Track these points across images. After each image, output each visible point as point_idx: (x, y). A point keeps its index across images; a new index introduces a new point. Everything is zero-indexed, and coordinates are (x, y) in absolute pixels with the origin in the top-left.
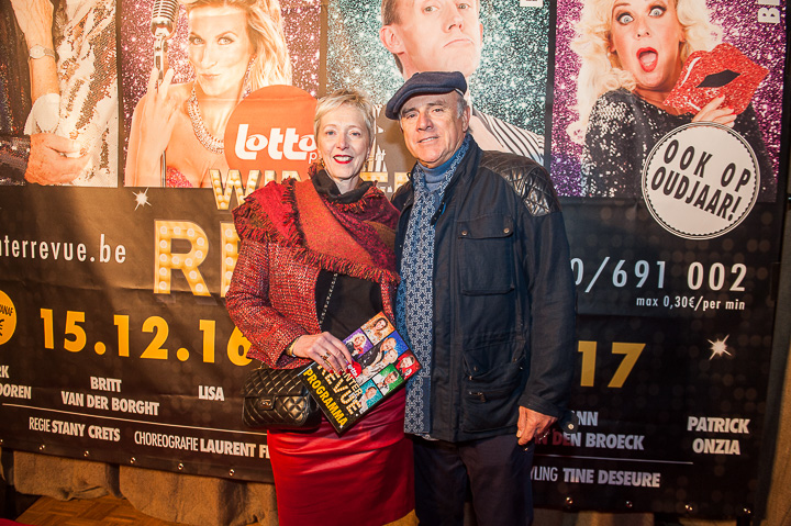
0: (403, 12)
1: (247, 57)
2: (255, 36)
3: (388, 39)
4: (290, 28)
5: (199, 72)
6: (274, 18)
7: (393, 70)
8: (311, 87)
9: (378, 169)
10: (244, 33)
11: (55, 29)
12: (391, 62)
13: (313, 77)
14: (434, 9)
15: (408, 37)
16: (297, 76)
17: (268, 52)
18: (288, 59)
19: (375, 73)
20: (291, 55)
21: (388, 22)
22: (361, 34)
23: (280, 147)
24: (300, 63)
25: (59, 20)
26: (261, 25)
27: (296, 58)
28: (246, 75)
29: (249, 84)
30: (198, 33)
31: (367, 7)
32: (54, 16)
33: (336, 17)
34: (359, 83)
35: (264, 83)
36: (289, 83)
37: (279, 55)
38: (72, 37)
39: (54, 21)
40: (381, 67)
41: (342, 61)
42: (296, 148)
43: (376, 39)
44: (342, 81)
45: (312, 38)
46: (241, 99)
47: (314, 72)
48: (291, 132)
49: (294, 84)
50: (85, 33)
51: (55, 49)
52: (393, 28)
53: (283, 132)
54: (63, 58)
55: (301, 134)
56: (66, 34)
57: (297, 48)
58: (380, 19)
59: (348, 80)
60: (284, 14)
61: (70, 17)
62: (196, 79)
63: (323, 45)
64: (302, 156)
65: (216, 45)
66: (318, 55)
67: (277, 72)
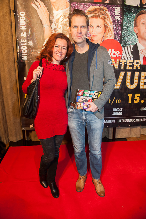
0: (138, 24)
1: (104, 32)
2: (106, 27)
3: (135, 30)
4: (114, 26)
5: (92, 35)
6: (111, 23)
7: (136, 37)
8: (118, 40)
9: (131, 59)
10: (103, 26)
11: (50, 20)
12: (136, 35)
13: (119, 38)
14: (144, 24)
15: (139, 30)
16: (115, 37)
17: (109, 31)
18: (113, 33)
19: (132, 38)
20: (114, 32)
21: (135, 26)
22: (130, 29)
23: (111, 54)
24: (116, 34)
25: (51, 17)
26: (107, 24)
27: (115, 33)
28: (103, 36)
29: (104, 38)
30: (92, 25)
31: (131, 22)
32: (50, 16)
33: (125, 24)
34: (129, 40)
35: (108, 38)
36: (113, 39)
37: (111, 32)
38: (55, 23)
39: (50, 18)
40: (134, 36)
41: (125, 34)
42: (114, 54)
43: (133, 30)
44: (125, 39)
45: (119, 28)
46: (102, 42)
47: (119, 36)
48: (113, 50)
49: (115, 39)
50: (60, 22)
51: (50, 25)
52: (136, 27)
53: (111, 50)
54: (53, 28)
55: (115, 51)
56: (53, 21)
57: (116, 30)
58: (133, 25)
59: (126, 39)
60: (113, 22)
61: (55, 17)
62: (91, 36)
63: (122, 30)
64: (115, 56)
65: (96, 28)
66: (120, 32)
67: (111, 36)
